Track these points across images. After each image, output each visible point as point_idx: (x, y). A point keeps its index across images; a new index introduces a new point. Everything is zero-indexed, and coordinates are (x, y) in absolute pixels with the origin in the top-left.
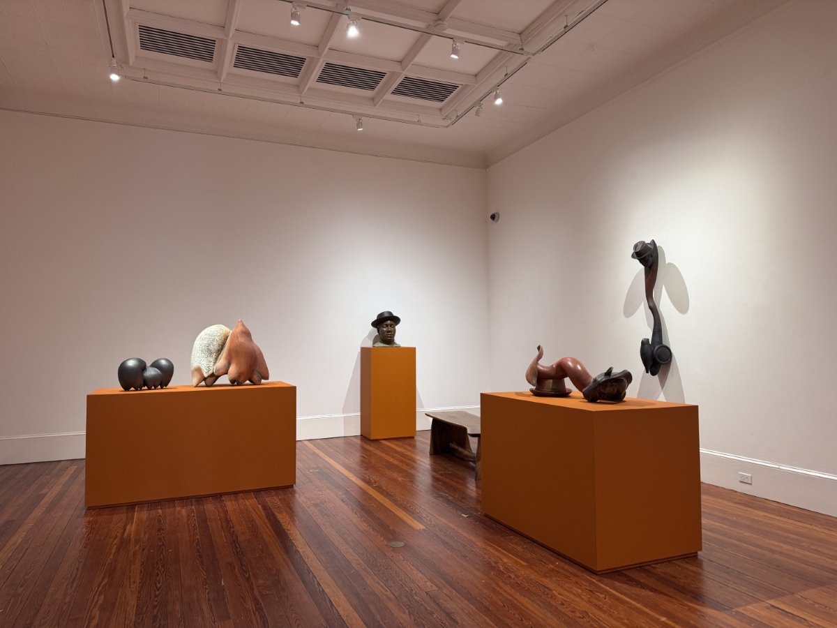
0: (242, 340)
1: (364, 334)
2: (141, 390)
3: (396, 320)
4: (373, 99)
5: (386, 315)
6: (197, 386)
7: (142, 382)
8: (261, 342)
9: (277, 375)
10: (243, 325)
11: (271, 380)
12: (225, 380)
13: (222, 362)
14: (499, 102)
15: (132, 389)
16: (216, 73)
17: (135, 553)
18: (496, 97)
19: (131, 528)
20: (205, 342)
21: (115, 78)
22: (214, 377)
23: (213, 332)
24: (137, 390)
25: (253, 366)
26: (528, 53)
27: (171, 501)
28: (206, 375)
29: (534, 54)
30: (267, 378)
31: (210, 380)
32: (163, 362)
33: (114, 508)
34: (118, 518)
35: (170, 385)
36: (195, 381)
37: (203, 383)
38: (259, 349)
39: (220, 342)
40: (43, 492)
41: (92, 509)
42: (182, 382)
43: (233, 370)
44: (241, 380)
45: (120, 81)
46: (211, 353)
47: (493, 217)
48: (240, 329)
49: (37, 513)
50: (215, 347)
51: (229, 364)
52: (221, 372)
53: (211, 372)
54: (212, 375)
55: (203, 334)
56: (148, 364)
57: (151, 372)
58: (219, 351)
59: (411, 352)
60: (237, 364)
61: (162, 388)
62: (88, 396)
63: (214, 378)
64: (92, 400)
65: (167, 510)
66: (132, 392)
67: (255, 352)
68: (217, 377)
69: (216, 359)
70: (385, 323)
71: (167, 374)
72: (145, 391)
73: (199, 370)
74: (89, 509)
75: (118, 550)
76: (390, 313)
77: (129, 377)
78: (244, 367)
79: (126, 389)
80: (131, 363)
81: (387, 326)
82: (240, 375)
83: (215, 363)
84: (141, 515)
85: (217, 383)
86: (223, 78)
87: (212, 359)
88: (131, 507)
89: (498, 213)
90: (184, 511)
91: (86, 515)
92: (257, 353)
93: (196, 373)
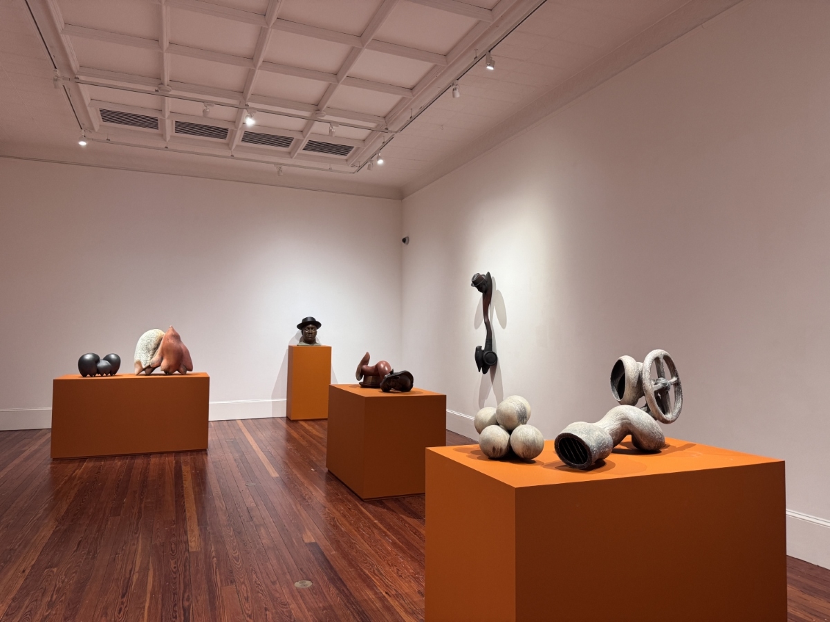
0: (171, 341)
1: (293, 336)
2: (95, 376)
3: (318, 325)
4: (290, 153)
5: (309, 320)
6: (137, 375)
7: (95, 371)
8: (188, 343)
9: (199, 368)
10: (173, 330)
11: (194, 371)
12: (158, 371)
13: (157, 357)
14: (380, 162)
15: (88, 375)
16: (162, 136)
17: (76, 485)
18: (378, 158)
19: (79, 472)
20: (145, 342)
21: (83, 143)
22: (150, 368)
23: (152, 335)
24: (91, 376)
25: (180, 360)
26: (392, 132)
27: (113, 457)
28: (144, 367)
29: (396, 132)
30: (191, 370)
31: (148, 370)
32: (113, 357)
33: (71, 460)
34: (71, 466)
35: (118, 373)
36: (136, 371)
37: (144, 372)
38: (185, 347)
39: (156, 342)
40: (24, 449)
41: (57, 460)
42: (127, 371)
43: (164, 363)
44: (171, 371)
45: (87, 146)
46: (148, 350)
47: (404, 240)
48: (170, 332)
49: (17, 461)
50: (152, 345)
51: (162, 359)
52: (155, 365)
53: (147, 365)
54: (149, 367)
55: (143, 336)
56: (101, 357)
57: (103, 364)
58: (156, 349)
59: (328, 350)
60: (168, 359)
61: (111, 375)
62: (54, 381)
63: (150, 370)
64: (58, 384)
65: (108, 462)
66: (88, 378)
67: (182, 350)
68: (154, 369)
69: (153, 355)
70: (309, 327)
71: (115, 365)
72: (98, 377)
73: (139, 363)
74: (54, 459)
75: (65, 483)
76: (312, 318)
77: (87, 367)
78: (172, 362)
79: (84, 375)
80: (88, 357)
81: (309, 329)
82: (169, 367)
83: (151, 358)
84: (89, 465)
85: (154, 373)
86: (168, 140)
87: (149, 355)
88: (83, 459)
89: (408, 237)
90: (119, 463)
91: (51, 464)
92: (184, 351)
93: (137, 365)
